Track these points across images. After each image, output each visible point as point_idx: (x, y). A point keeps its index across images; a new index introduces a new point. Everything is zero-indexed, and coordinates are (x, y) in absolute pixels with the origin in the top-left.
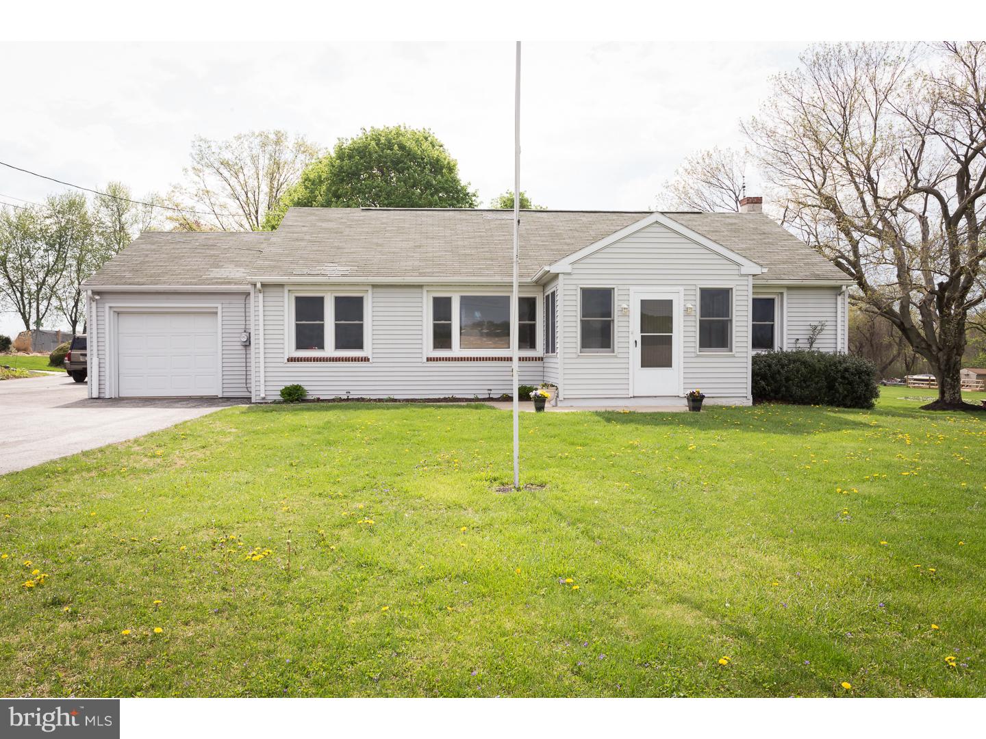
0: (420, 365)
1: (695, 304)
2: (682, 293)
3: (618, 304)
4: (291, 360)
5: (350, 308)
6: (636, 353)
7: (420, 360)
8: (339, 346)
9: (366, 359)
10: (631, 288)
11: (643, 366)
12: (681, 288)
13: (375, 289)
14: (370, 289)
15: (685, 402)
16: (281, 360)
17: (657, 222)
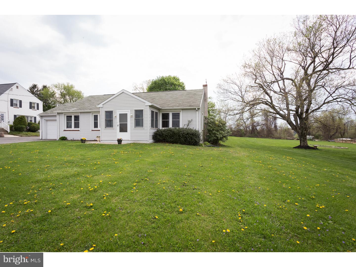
0: (90, 132)
1: (133, 114)
2: (130, 111)
3: (114, 115)
4: (64, 130)
5: (77, 118)
6: (118, 128)
7: (90, 131)
8: (75, 127)
9: (79, 130)
10: (117, 110)
11: (120, 132)
12: (130, 110)
13: (81, 114)
14: (80, 113)
15: (117, 142)
16: (62, 131)
17: (123, 92)
